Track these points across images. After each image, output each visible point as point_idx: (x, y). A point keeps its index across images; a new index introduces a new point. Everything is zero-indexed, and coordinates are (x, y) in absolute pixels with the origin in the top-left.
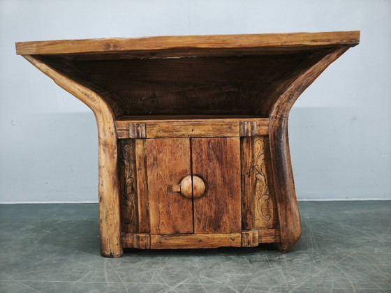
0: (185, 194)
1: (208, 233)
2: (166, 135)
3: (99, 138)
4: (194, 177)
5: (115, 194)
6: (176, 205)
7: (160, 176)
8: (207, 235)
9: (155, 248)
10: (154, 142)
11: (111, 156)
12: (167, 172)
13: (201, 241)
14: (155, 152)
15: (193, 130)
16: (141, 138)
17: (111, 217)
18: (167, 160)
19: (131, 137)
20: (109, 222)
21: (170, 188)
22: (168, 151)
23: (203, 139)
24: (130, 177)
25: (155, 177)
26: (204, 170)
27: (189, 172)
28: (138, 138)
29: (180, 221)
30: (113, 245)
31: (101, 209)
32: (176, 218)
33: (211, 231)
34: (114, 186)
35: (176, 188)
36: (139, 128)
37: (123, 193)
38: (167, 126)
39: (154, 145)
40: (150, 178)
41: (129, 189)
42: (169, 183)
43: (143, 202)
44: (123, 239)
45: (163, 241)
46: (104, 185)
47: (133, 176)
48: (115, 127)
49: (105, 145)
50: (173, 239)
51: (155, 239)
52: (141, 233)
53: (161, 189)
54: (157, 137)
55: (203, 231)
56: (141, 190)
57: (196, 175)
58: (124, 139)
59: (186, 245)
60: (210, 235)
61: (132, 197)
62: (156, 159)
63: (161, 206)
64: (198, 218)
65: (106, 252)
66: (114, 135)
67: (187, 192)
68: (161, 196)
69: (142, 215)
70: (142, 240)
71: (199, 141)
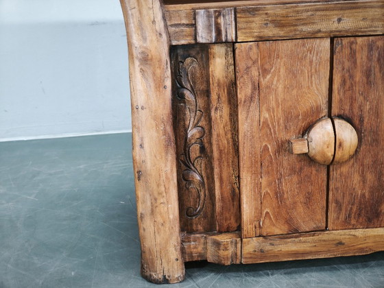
0: (318, 158)
1: (354, 228)
2: (282, 33)
3: (130, 45)
4: (337, 121)
5: (169, 164)
6: (295, 178)
7: (265, 122)
8: (353, 232)
9: (250, 261)
10: (255, 49)
11: (159, 85)
12: (280, 114)
13: (340, 243)
14: (254, 72)
15: (339, 20)
16: (226, 42)
17: (162, 209)
18: (281, 87)
19: (200, 40)
20: (159, 219)
21: (284, 147)
22: (282, 70)
23: (359, 40)
24: (196, 126)
25: (255, 124)
26: (356, 105)
27: (325, 111)
28: (218, 41)
29: (301, 209)
30: (168, 262)
31: (140, 194)
32: (295, 203)
33: (361, 224)
34: (167, 147)
35: (299, 147)
36: (221, 20)
37: (182, 158)
38: (284, 12)
39: (254, 57)
40: (244, 127)
41: (195, 151)
42: (283, 136)
43: (225, 175)
44: (186, 245)
45: (267, 247)
46: (146, 145)
47: (203, 123)
48: (164, 18)
49: (146, 59)
50: (286, 243)
51: (251, 246)
52: (220, 232)
53: (266, 148)
54: (261, 39)
55: (346, 224)
56: (221, 152)
57: (340, 117)
58: (183, 46)
59: (310, 253)
60: (360, 232)
61: (200, 165)
62: (257, 87)
63: (264, 181)
64: (337, 202)
65: (153, 274)
66: (164, 36)
67: (323, 154)
68: (266, 163)
69: (223, 199)
70: (226, 249)
71: (352, 43)
